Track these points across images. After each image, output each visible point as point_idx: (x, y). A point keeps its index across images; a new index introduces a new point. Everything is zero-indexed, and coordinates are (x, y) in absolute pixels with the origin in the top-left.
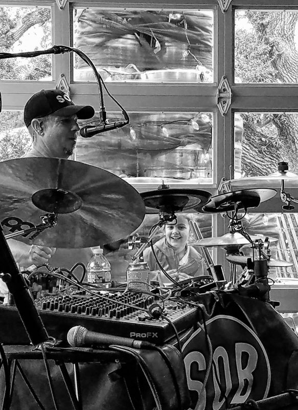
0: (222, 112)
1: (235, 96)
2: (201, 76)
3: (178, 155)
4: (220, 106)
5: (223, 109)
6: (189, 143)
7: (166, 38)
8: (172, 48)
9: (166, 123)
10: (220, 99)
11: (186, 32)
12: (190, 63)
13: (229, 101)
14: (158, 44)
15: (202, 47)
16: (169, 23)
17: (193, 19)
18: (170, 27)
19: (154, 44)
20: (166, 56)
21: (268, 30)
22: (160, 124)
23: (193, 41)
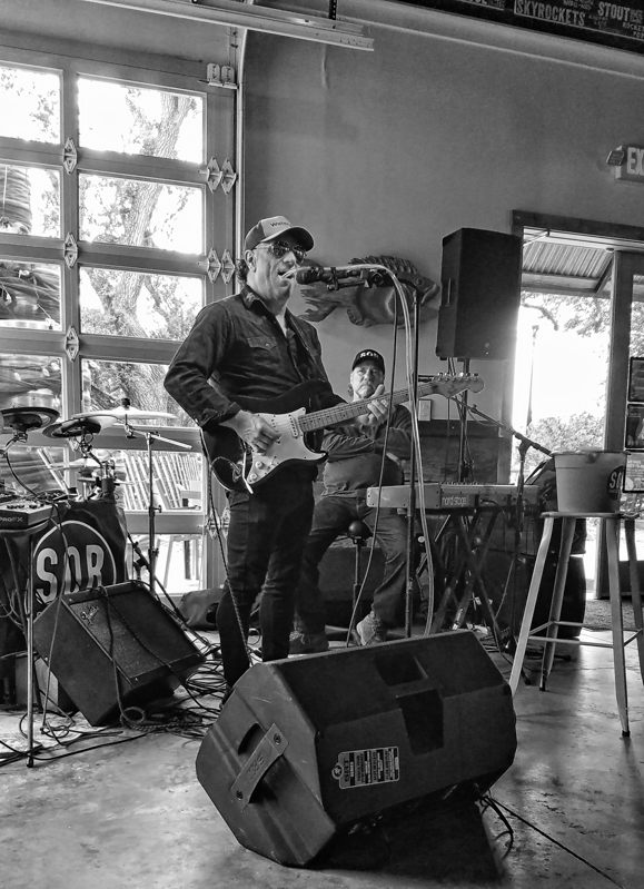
0: (70, 358)
1: (82, 345)
2: (51, 327)
3: (30, 398)
4: (68, 352)
5: (72, 355)
6: (40, 388)
7: (17, 292)
8: (22, 301)
9: (18, 368)
10: (68, 346)
11: (35, 288)
12: (39, 316)
13: (77, 348)
14: (9, 297)
15: (51, 303)
16: (19, 279)
17: (42, 276)
18: (20, 282)
19: (5, 296)
20: (16, 309)
21: (113, 302)
22: (12, 368)
23: (42, 296)
